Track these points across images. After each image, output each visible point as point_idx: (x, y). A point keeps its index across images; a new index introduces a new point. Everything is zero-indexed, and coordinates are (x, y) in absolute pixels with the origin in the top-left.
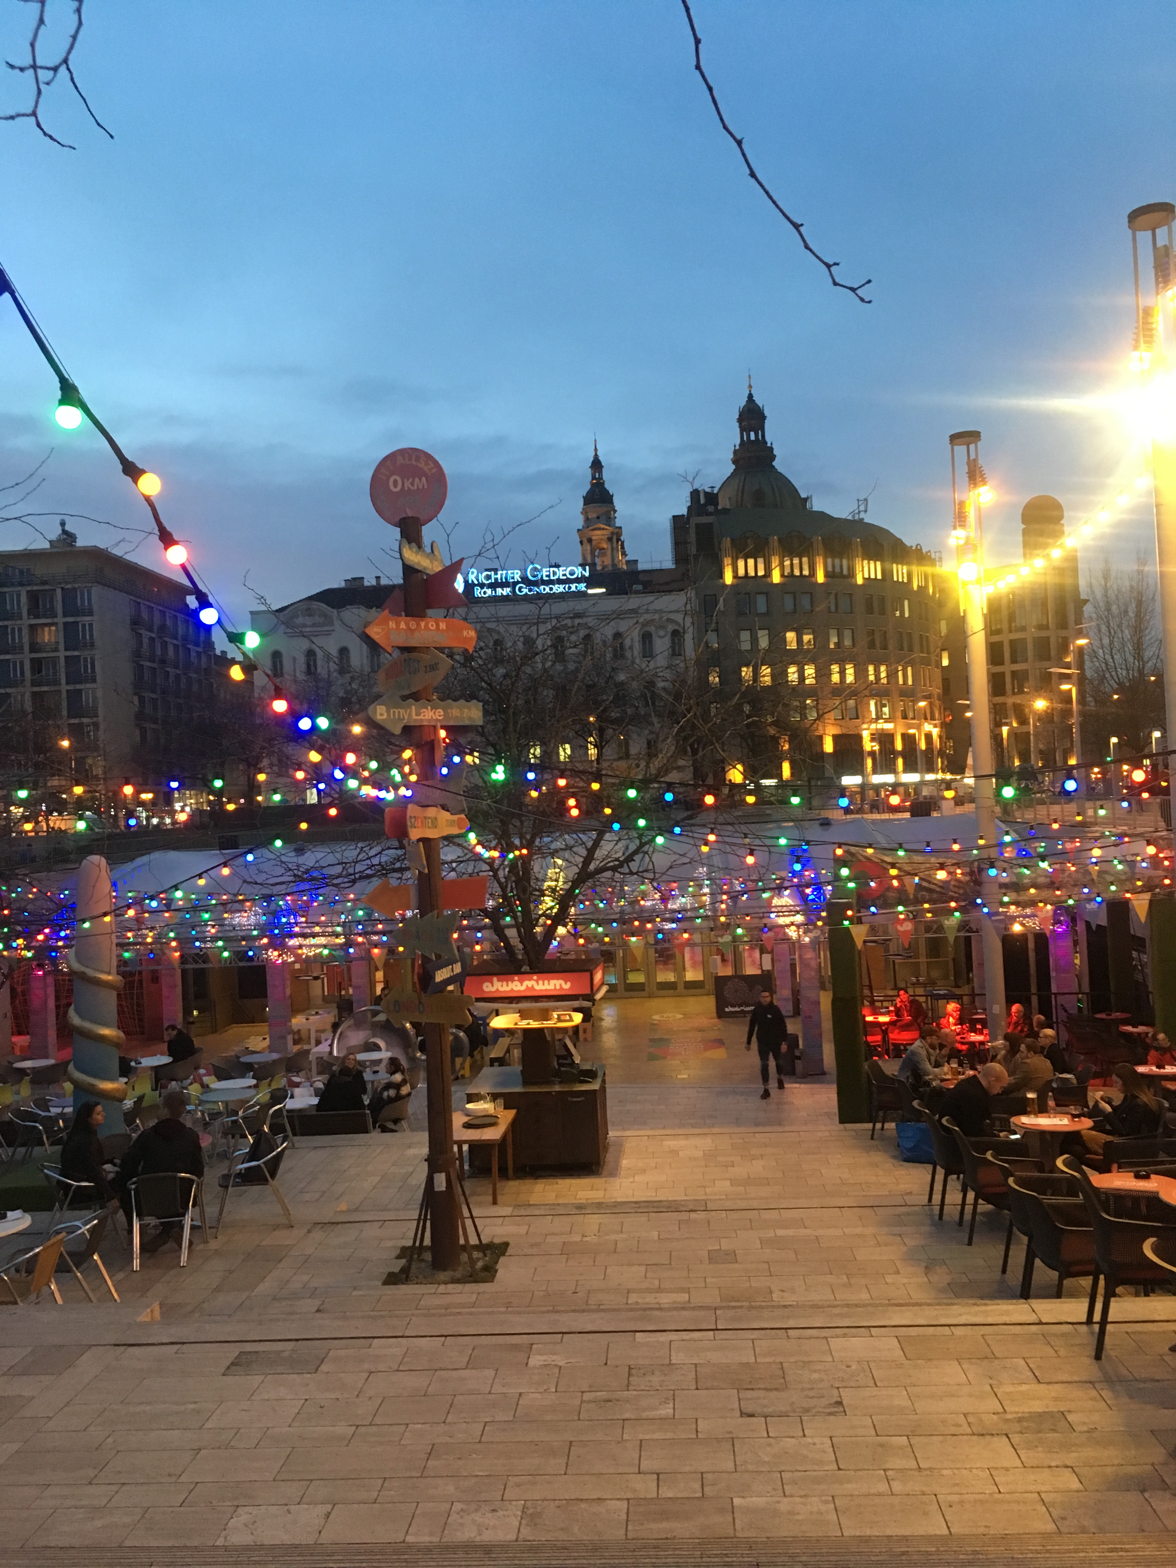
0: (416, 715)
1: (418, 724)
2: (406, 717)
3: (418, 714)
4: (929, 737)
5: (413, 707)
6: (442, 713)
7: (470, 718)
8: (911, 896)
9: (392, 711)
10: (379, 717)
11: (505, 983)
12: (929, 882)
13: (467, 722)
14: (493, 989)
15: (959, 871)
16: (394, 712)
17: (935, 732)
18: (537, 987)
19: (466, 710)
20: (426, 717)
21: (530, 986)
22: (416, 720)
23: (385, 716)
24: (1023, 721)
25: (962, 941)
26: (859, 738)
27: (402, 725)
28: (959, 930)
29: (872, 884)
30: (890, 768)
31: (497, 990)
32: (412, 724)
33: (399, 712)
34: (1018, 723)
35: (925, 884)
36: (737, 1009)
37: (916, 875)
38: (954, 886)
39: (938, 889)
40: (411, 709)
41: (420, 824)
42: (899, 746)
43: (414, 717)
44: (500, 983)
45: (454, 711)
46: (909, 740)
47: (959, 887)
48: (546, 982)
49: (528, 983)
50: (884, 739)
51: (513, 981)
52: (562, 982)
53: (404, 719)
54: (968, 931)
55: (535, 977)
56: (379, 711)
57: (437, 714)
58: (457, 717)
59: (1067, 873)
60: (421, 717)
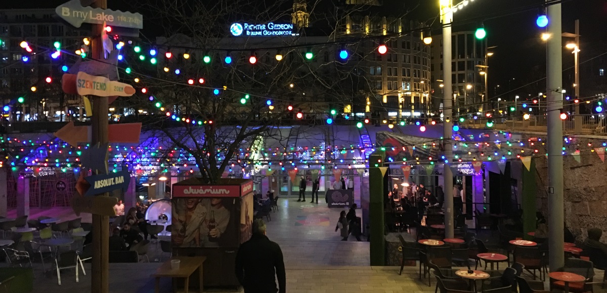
0: (93, 17)
1: (94, 22)
2: (85, 17)
3: (94, 16)
4: (425, 98)
5: (91, 12)
6: (113, 18)
7: (133, 23)
8: (411, 156)
9: (74, 12)
10: (63, 14)
11: (195, 190)
12: (420, 149)
13: (131, 26)
14: (189, 193)
15: (434, 144)
16: (76, 13)
17: (427, 96)
18: (212, 193)
19: (130, 18)
20: (101, 19)
21: (208, 192)
22: (92, 20)
23: (69, 14)
24: (462, 94)
25: (434, 179)
26: (397, 97)
27: (82, 22)
28: (433, 173)
29: (393, 149)
30: (409, 110)
31: (191, 194)
32: (89, 22)
33: (79, 14)
34: (460, 94)
35: (418, 150)
36: (337, 204)
37: (414, 145)
38: (432, 152)
39: (424, 153)
40: (89, 13)
41: (88, 86)
42: (413, 101)
43: (91, 17)
44: (193, 190)
45: (121, 18)
46: (417, 98)
47: (434, 152)
48: (217, 190)
49: (208, 190)
50: (407, 98)
51: (199, 189)
52: (225, 190)
53: (83, 18)
54: (437, 174)
55: (211, 187)
56: (63, 11)
57: (109, 17)
58: (123, 21)
59: (485, 147)
60: (97, 18)
